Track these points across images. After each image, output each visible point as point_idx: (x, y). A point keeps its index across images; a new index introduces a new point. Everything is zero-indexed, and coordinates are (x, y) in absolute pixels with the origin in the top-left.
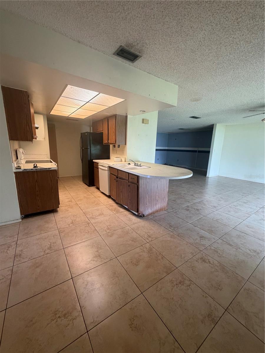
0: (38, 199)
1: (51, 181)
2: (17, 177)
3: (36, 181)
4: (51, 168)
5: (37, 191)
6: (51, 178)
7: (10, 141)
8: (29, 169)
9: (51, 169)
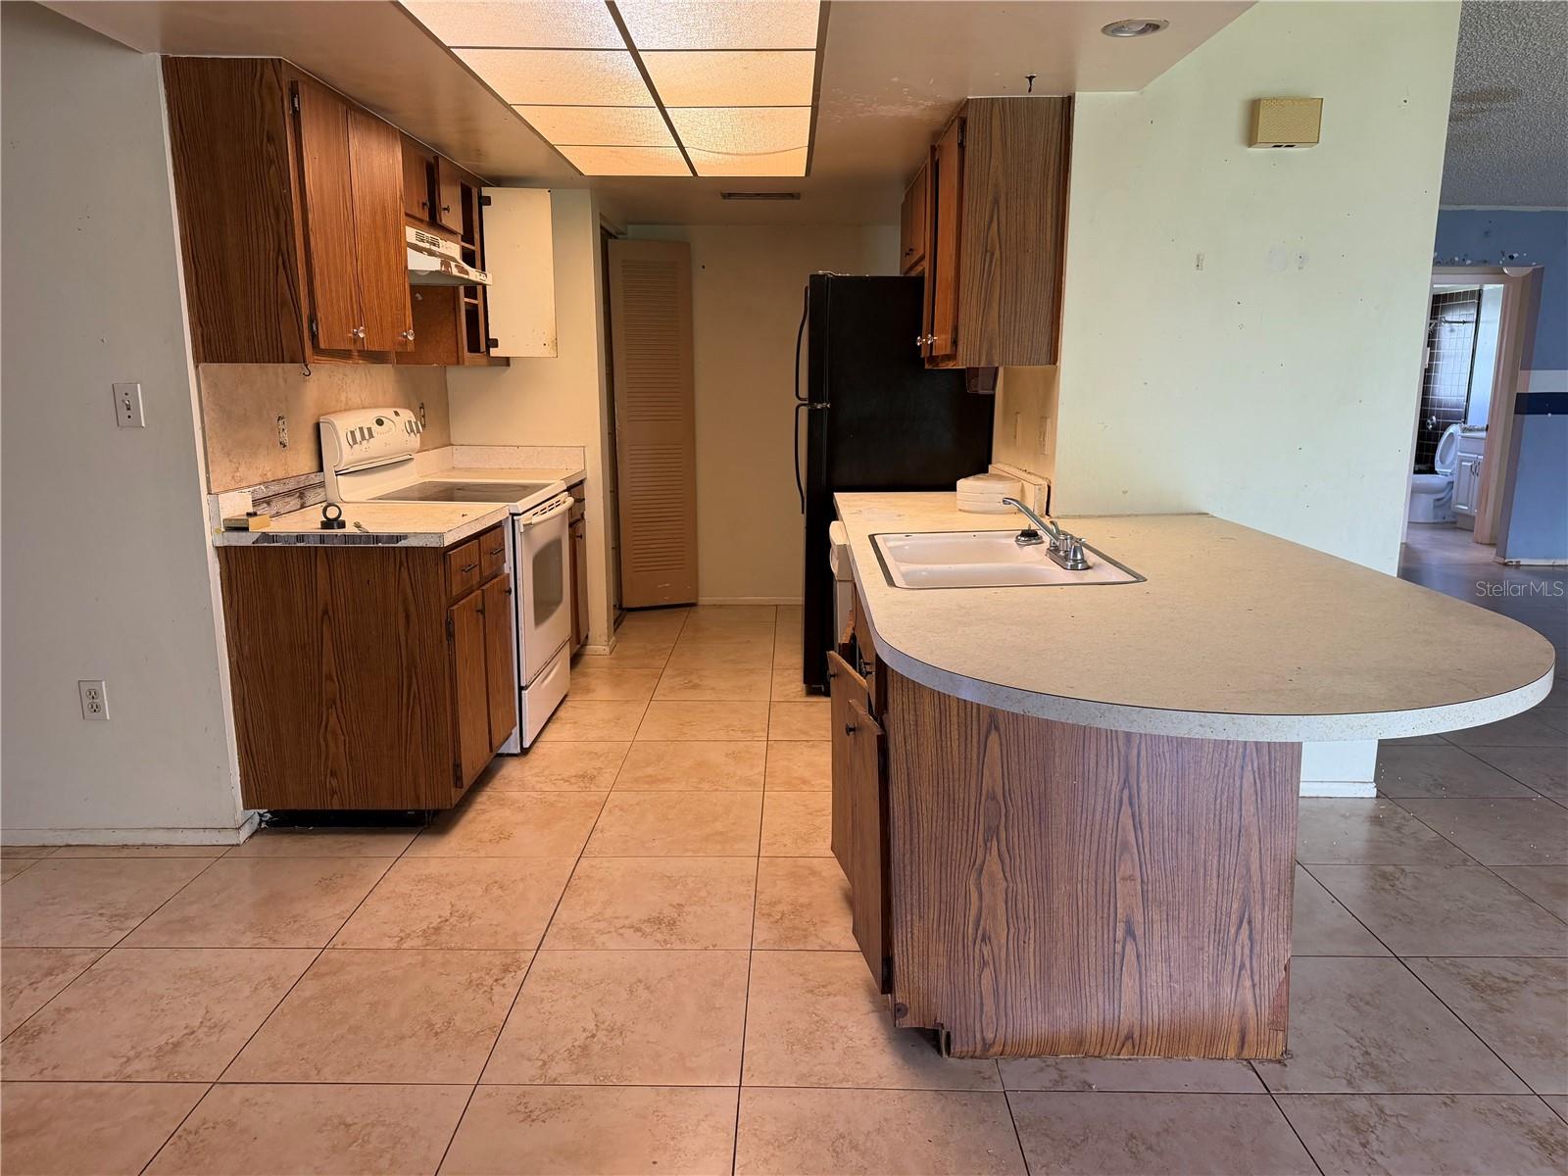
0: (331, 724)
1: (407, 617)
2: (229, 578)
3: (325, 612)
4: (404, 537)
5: (329, 678)
6: (405, 601)
7: (201, 366)
8: (287, 537)
9: (402, 544)
